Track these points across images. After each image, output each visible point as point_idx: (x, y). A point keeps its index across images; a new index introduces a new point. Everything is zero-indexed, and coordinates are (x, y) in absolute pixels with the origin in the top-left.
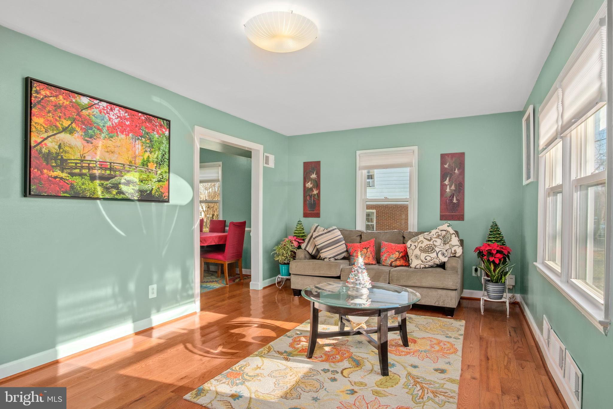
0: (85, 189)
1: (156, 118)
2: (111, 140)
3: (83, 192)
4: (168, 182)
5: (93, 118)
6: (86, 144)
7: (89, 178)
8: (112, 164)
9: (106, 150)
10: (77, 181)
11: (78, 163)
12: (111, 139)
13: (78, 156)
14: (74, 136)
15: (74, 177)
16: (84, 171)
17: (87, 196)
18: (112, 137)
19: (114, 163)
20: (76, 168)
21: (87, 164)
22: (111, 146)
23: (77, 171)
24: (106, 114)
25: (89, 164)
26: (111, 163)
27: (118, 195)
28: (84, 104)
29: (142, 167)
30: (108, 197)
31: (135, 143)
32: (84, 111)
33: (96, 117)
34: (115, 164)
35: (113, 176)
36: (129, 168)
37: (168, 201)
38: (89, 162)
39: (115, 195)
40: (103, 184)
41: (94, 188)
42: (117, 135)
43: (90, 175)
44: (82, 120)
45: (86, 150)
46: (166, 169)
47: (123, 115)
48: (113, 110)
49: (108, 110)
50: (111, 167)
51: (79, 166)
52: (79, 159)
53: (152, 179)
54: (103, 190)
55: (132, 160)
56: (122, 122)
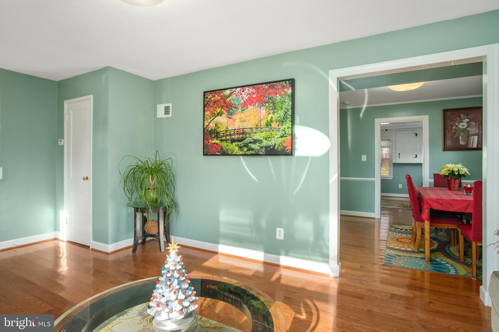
0: (228, 149)
2: (243, 113)
3: (227, 151)
4: (290, 137)
5: (232, 101)
6: (229, 120)
7: (230, 141)
8: (244, 129)
9: (240, 121)
10: (224, 144)
11: (225, 133)
12: (243, 112)
13: (224, 129)
14: (222, 117)
15: (223, 142)
16: (228, 137)
17: (229, 153)
18: (243, 110)
19: (245, 129)
20: (224, 136)
21: (229, 133)
22: (243, 117)
23: (224, 138)
24: (239, 96)
25: (230, 132)
26: (243, 129)
27: (248, 151)
28: (227, 95)
29: (266, 127)
30: (242, 154)
31: (260, 109)
32: (227, 99)
33: (234, 100)
34: (246, 129)
35: (245, 138)
36: (256, 130)
38: (230, 131)
39: (246, 152)
40: (238, 145)
41: (233, 148)
42: (247, 107)
43: (231, 139)
44: (226, 105)
45: (229, 123)
46: (289, 124)
47: (251, 92)
48: (245, 91)
49: (241, 92)
50: (243, 132)
51: (225, 135)
52: (225, 130)
53: (275, 136)
54: (238, 148)
55: (258, 123)
56: (250, 97)
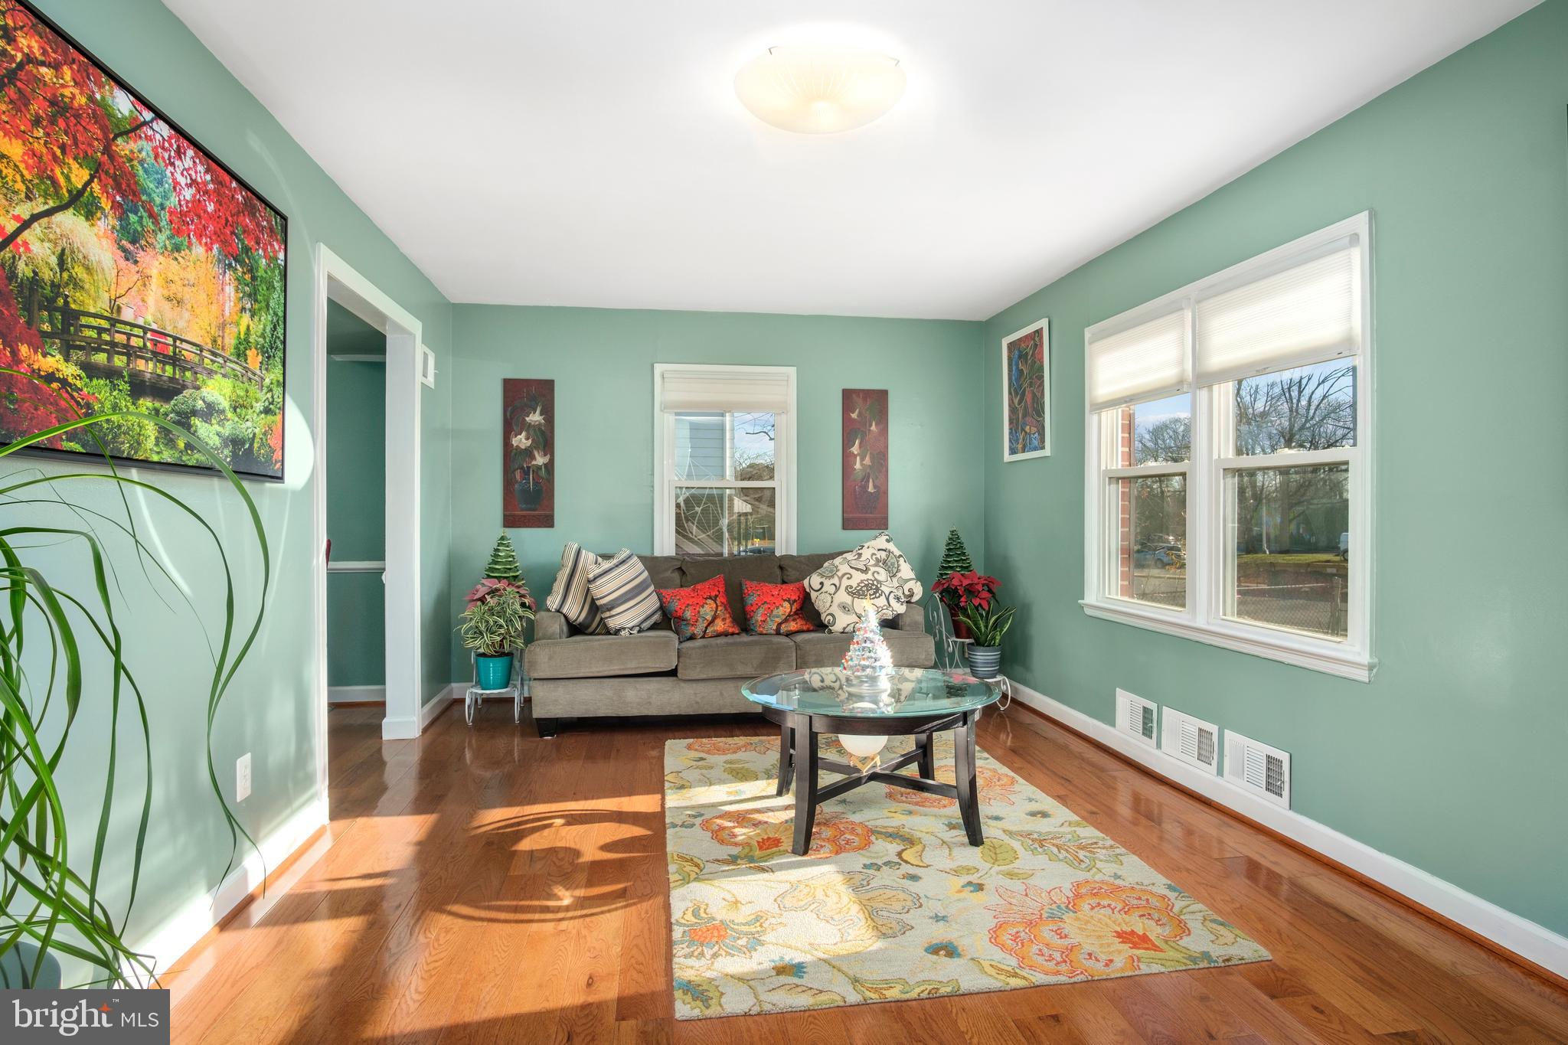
0: (119, 426)
1: (263, 205)
2: (176, 259)
3: (114, 438)
4: (281, 416)
5: (141, 172)
6: (123, 263)
7: (127, 387)
8: (178, 343)
9: (166, 293)
10: (101, 392)
11: (105, 330)
12: (176, 255)
13: (101, 306)
14: (95, 229)
15: (95, 381)
16: (119, 361)
17: (124, 452)
18: (177, 248)
19: (182, 341)
20: (99, 350)
21: (125, 337)
22: (176, 278)
23: (101, 358)
24: (166, 166)
25: (129, 336)
26: (175, 339)
27: (189, 452)
28: (120, 116)
29: (235, 360)
30: (169, 460)
31: (223, 277)
32: (120, 141)
33: (146, 171)
34: (185, 346)
35: (179, 384)
36: (212, 360)
37: (280, 479)
38: (127, 329)
39: (181, 452)
40: (157, 411)
41: (139, 426)
42: (190, 245)
43: (130, 376)
44: (115, 173)
45: (125, 283)
46: (279, 370)
47: (201, 179)
48: (183, 156)
49: (173, 154)
50: (174, 353)
51: (106, 343)
52: (106, 314)
53: (255, 404)
54: (159, 432)
55: (217, 335)
56: (199, 200)
